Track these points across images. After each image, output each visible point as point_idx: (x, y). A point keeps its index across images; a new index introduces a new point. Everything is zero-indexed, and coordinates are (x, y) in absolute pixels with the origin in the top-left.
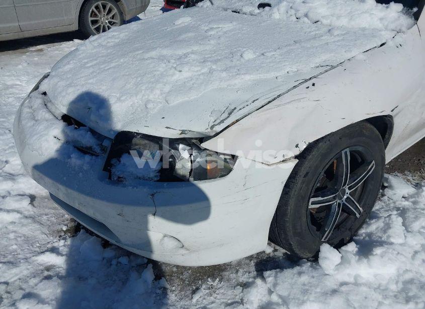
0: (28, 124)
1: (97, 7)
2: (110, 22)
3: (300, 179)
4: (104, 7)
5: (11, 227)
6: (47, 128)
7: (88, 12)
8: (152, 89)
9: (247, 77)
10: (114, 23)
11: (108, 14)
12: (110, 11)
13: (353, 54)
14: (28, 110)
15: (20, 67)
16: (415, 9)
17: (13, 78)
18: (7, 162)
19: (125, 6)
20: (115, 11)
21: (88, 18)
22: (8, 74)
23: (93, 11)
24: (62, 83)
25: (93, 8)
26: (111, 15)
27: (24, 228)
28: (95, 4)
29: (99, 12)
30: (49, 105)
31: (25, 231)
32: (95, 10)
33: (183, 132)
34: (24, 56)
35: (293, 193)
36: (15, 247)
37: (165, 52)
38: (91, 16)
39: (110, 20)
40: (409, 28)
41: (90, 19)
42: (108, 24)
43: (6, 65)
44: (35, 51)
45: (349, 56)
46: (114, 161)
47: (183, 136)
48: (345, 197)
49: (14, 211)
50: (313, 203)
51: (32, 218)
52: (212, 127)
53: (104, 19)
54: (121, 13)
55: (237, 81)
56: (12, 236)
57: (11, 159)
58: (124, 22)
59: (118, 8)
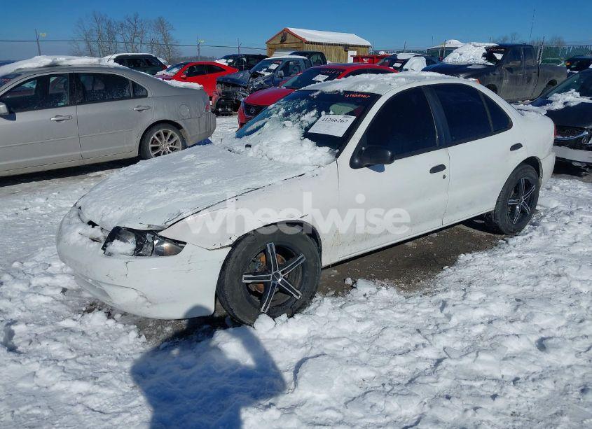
0: (65, 227)
1: (158, 135)
2: (171, 148)
3: (231, 261)
4: (166, 134)
5: (44, 306)
6: (75, 228)
7: (150, 138)
8: (139, 202)
9: (198, 195)
10: (175, 149)
11: (169, 141)
12: (172, 137)
13: (274, 181)
14: (67, 219)
15: (76, 191)
16: (337, 151)
17: (68, 201)
18: (50, 265)
19: (187, 132)
20: (177, 137)
21: (148, 145)
22: (63, 198)
23: (154, 139)
24: (90, 200)
25: (154, 136)
26: (172, 141)
27: (54, 307)
28: (158, 132)
29: (161, 139)
30: (81, 215)
31: (55, 308)
32: (156, 138)
33: (149, 226)
34: (82, 182)
35: (228, 269)
36: (45, 317)
37: (160, 180)
38: (152, 143)
39: (171, 146)
40: (328, 163)
41: (151, 146)
42: (169, 150)
43: (63, 190)
44: (93, 177)
45: (270, 182)
46: (108, 244)
47: (149, 229)
48: (280, 280)
49: (48, 296)
50: (245, 279)
51: (62, 302)
52: (165, 223)
53: (165, 145)
54: (183, 140)
55: (190, 197)
56: (44, 311)
57: (53, 263)
58: (185, 147)
59: (180, 135)
